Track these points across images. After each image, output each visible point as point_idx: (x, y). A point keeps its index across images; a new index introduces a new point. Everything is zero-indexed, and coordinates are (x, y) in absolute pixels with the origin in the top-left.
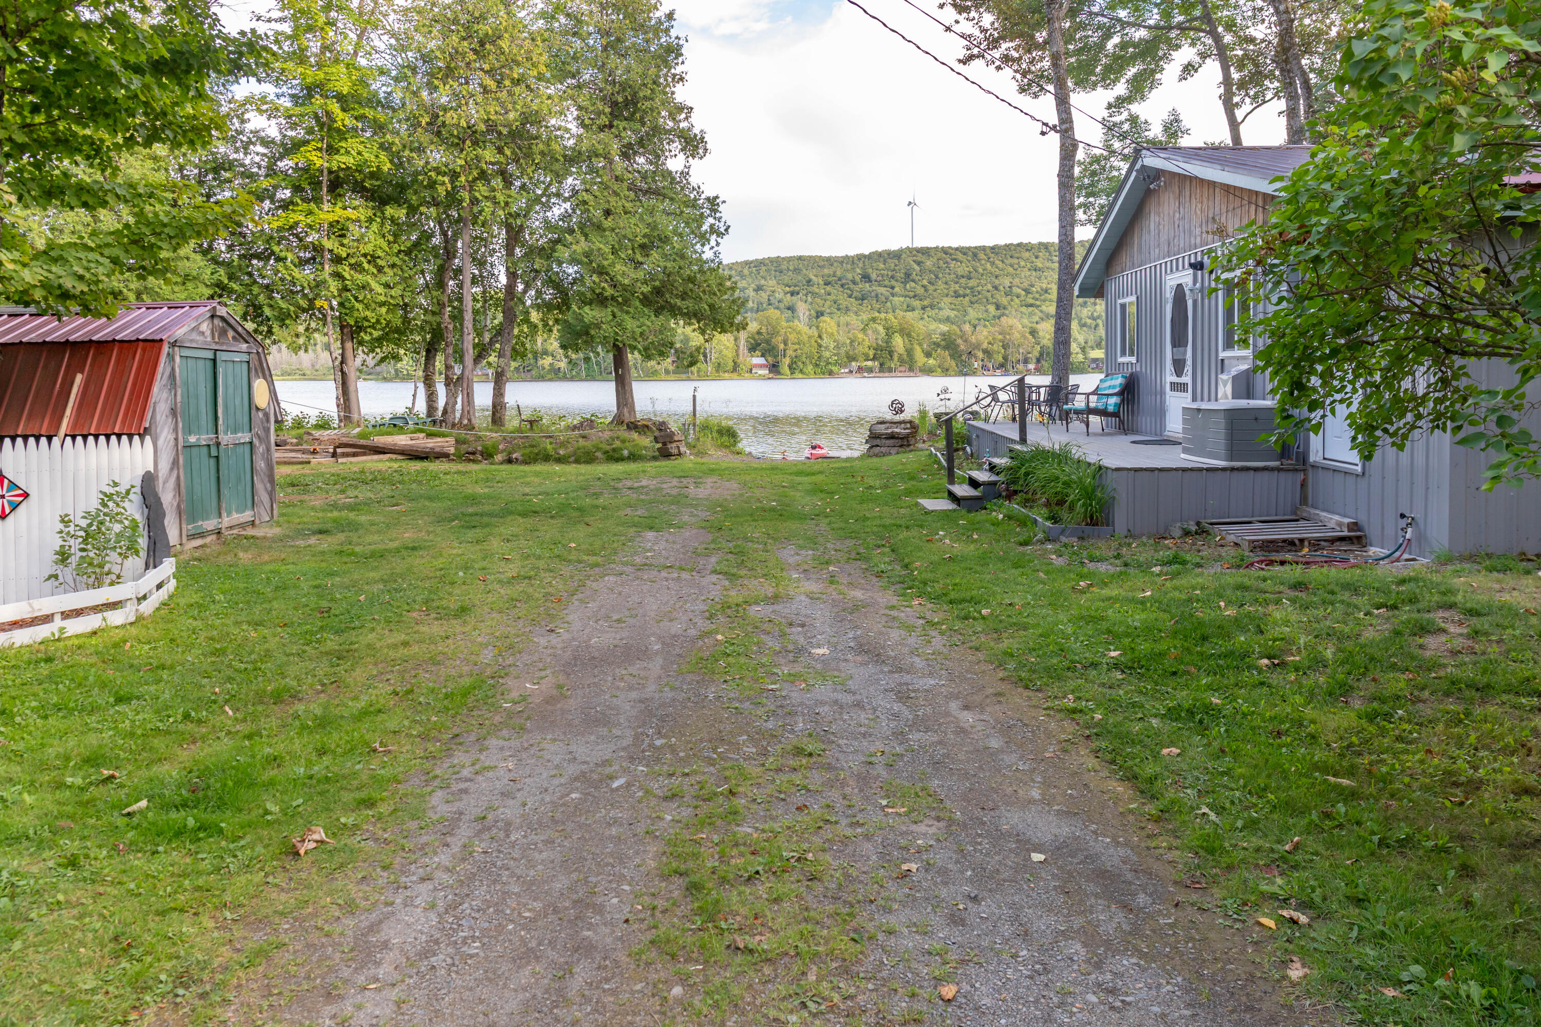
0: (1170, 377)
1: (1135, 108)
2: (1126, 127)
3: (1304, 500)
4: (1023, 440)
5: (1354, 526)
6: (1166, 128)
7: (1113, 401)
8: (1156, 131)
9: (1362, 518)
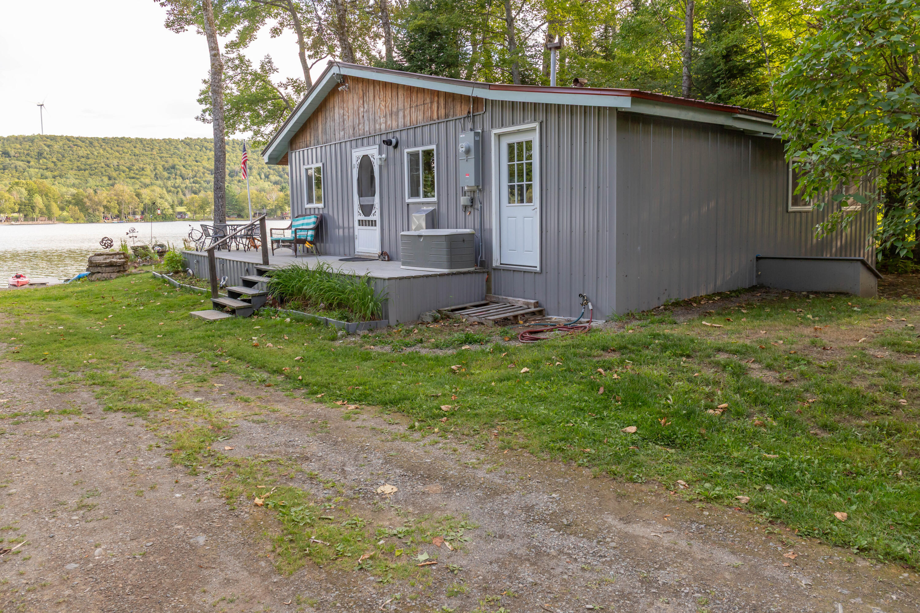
0: (358, 216)
2: (237, 62)
3: (489, 290)
4: (266, 262)
5: (537, 304)
6: (262, 67)
7: (311, 233)
8: (256, 66)
9: (541, 299)
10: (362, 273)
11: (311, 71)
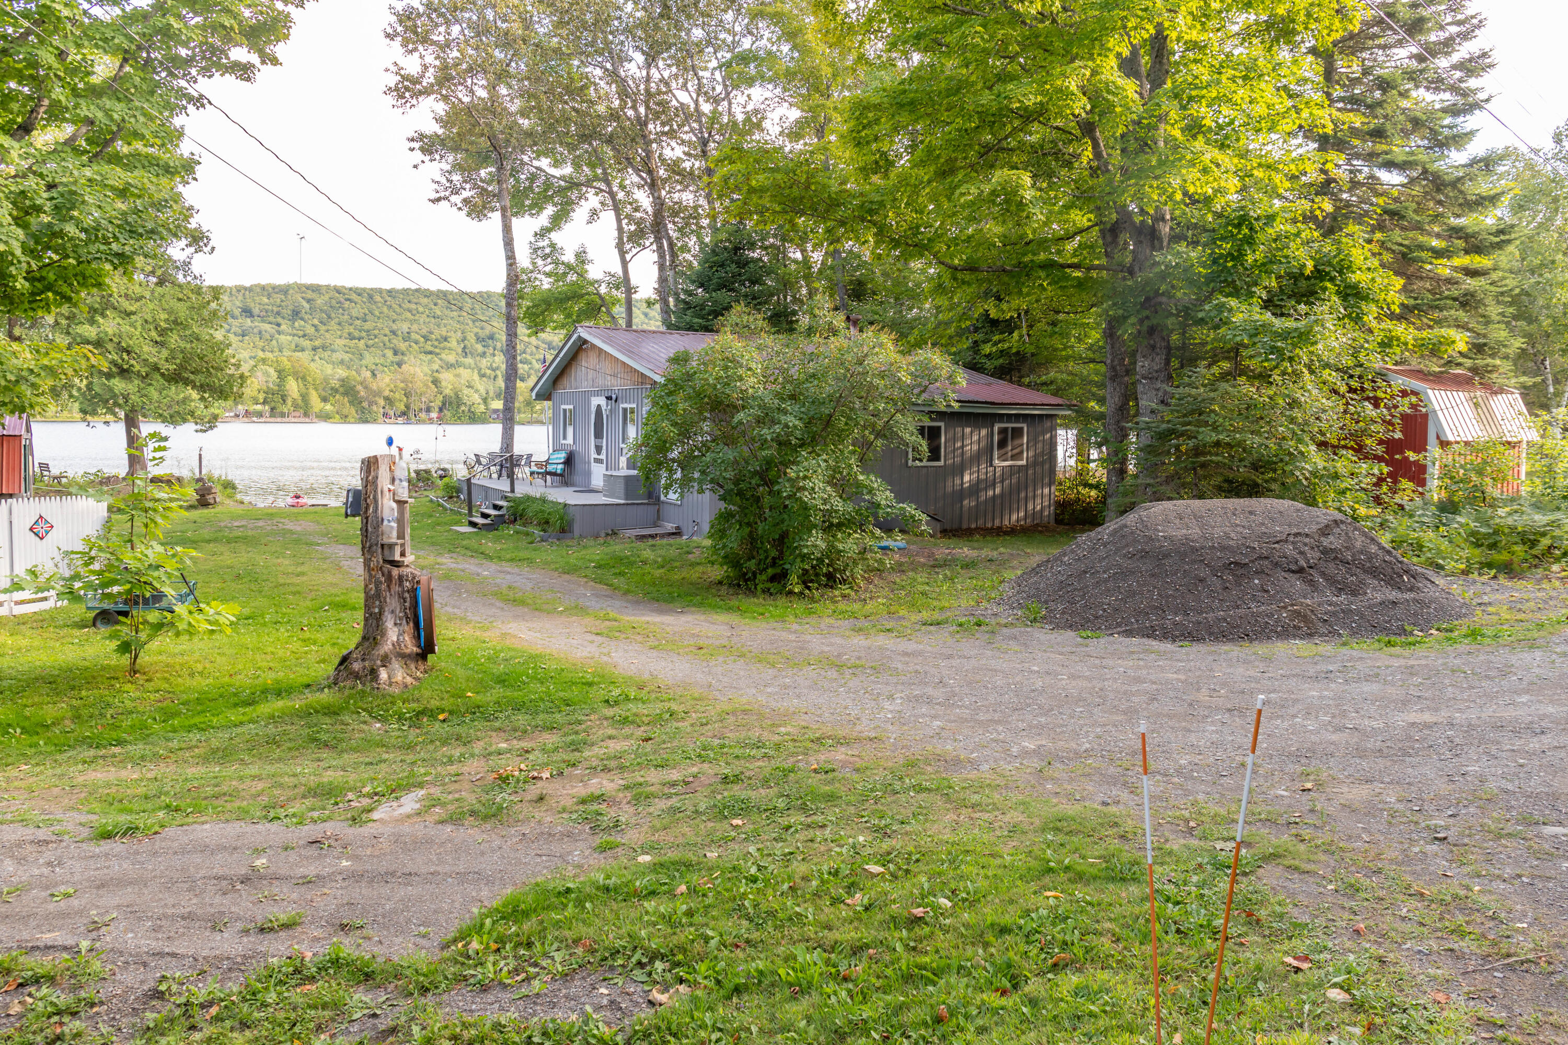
0: (594, 455)
1: (554, 236)
2: (548, 250)
3: (658, 518)
4: (513, 491)
5: (677, 528)
6: (578, 255)
7: (560, 467)
8: (569, 257)
9: (681, 524)
10: (561, 500)
11: (630, 265)
